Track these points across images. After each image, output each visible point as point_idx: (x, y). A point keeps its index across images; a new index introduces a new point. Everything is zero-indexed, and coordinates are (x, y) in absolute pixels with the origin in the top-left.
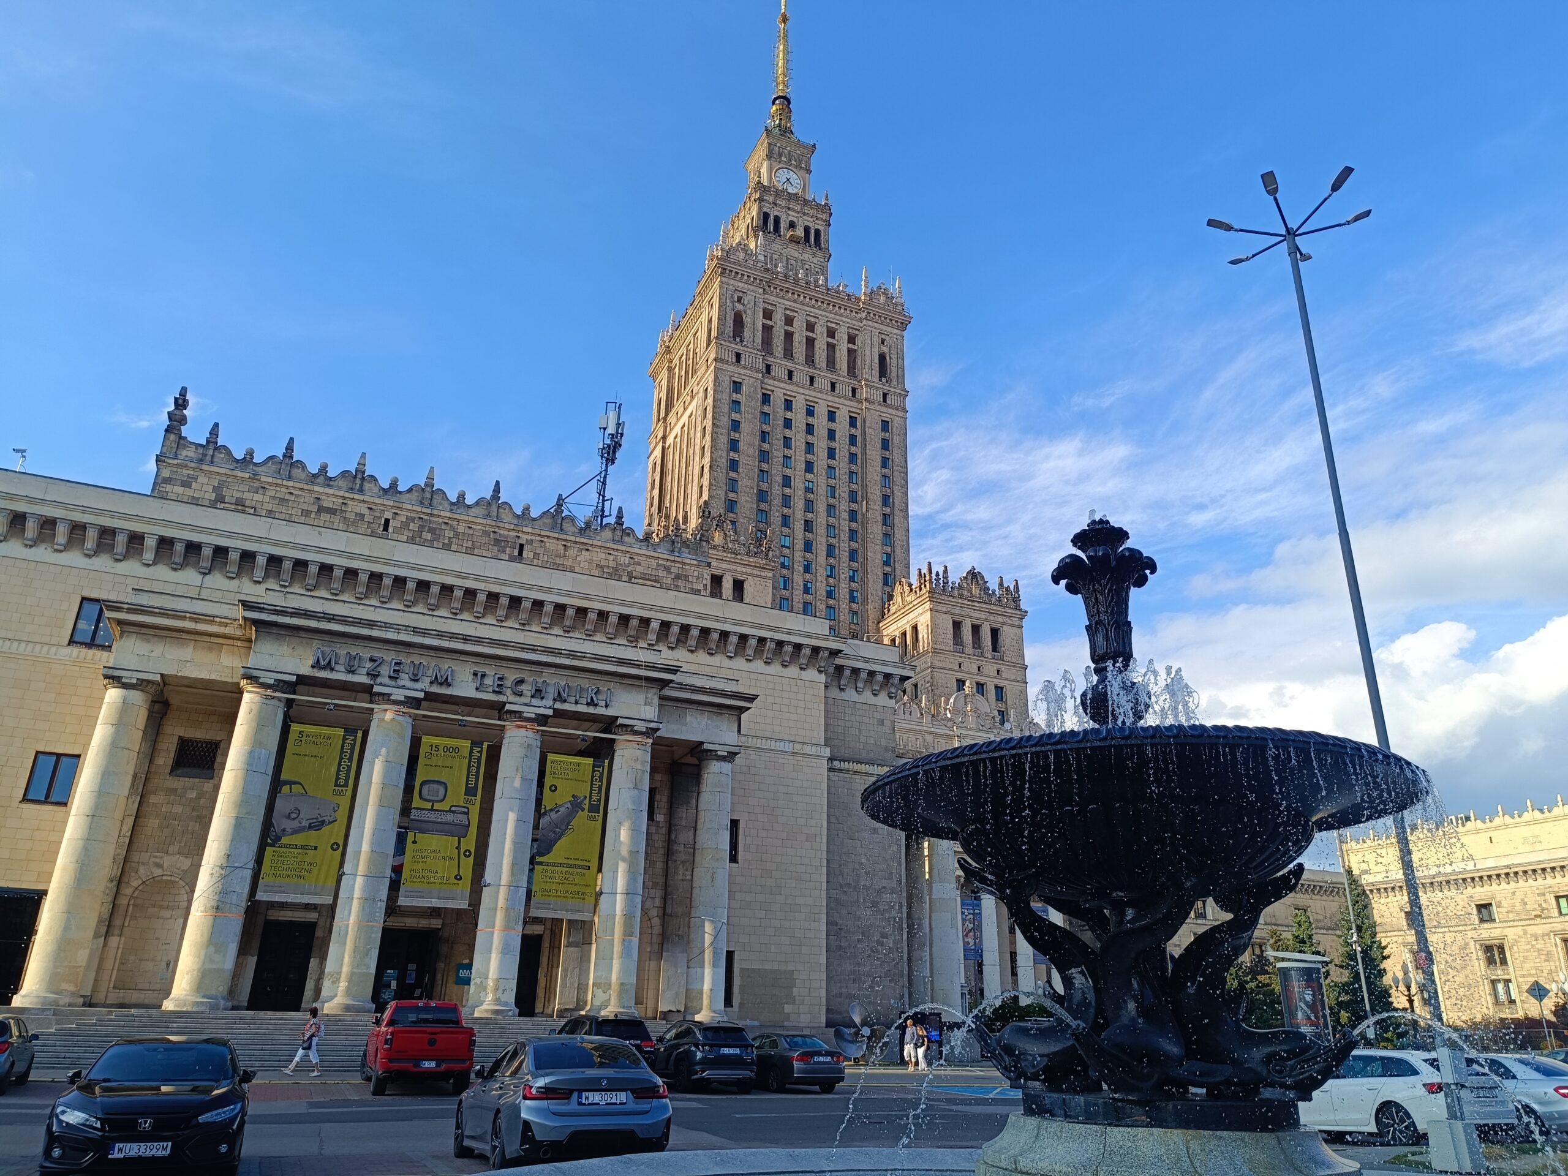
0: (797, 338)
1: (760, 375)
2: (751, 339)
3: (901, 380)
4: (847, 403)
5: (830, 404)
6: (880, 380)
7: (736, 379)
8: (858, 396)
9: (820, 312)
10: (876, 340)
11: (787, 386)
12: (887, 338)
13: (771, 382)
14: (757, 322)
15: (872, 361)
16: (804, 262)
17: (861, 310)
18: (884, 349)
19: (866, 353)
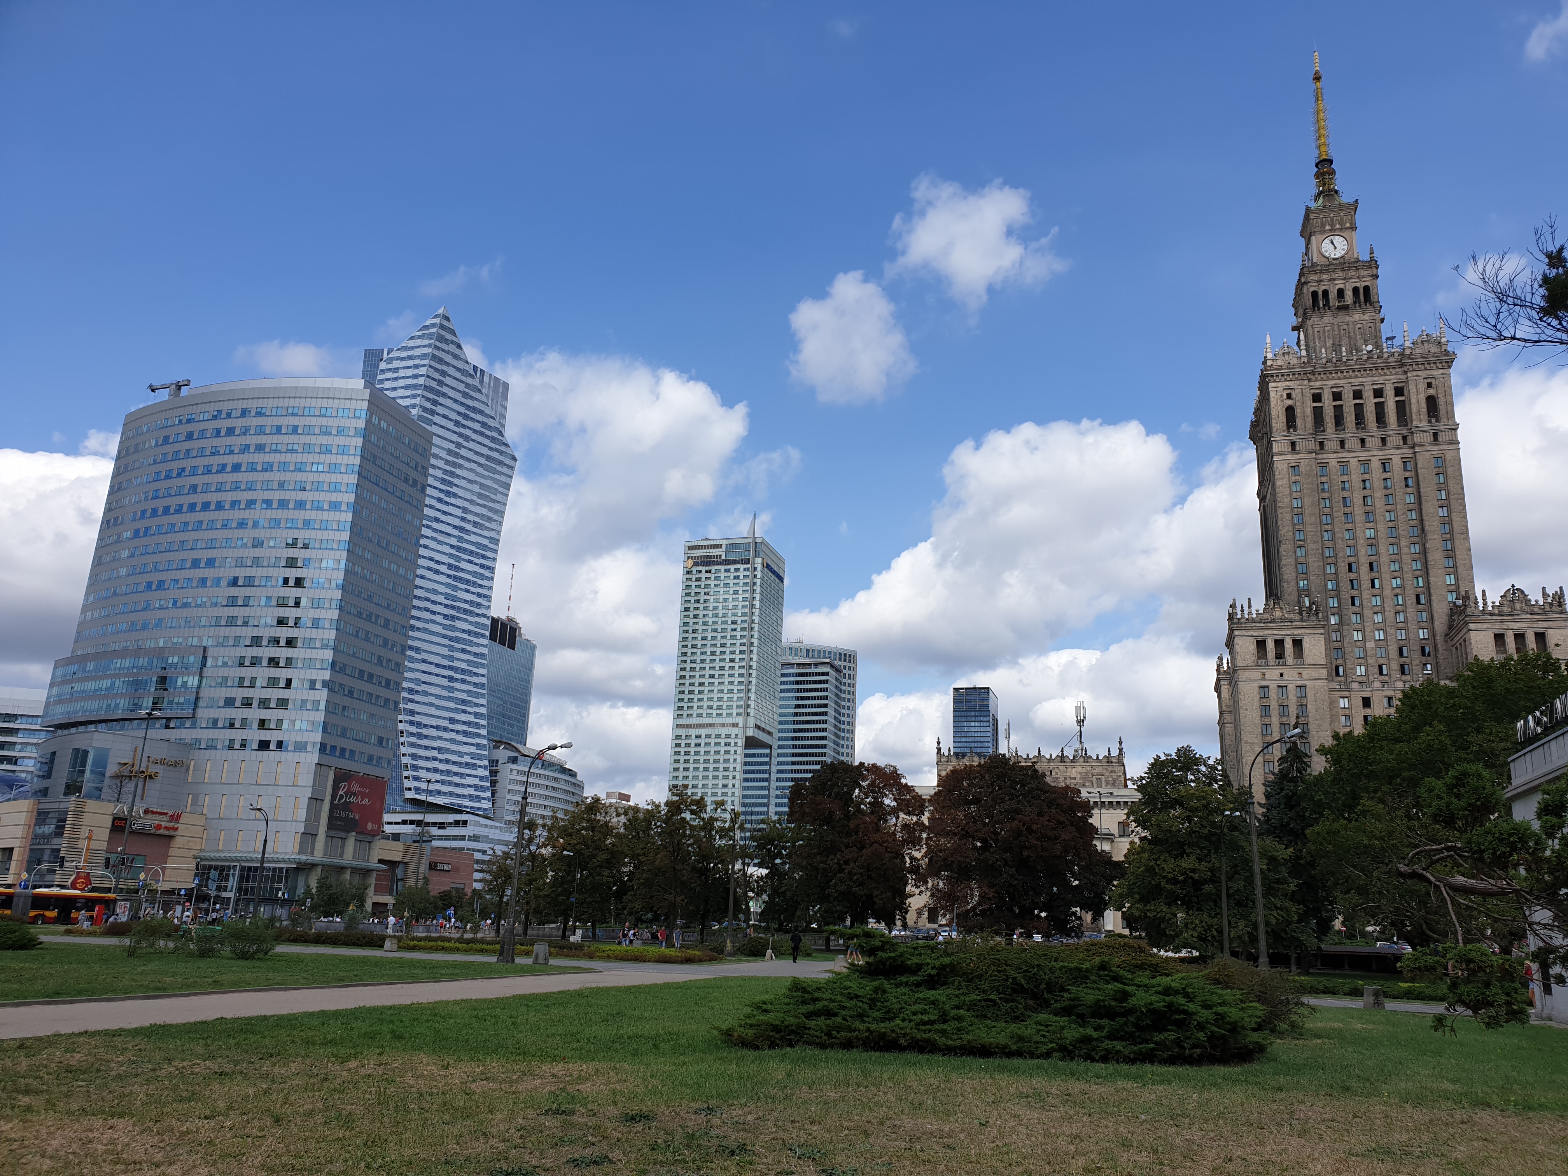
0: (1346, 409)
1: (1314, 454)
2: (1303, 426)
3: (1451, 415)
4: (1398, 452)
5: (1382, 457)
6: (1430, 422)
7: (1293, 464)
8: (1409, 441)
9: (1364, 380)
10: (1422, 386)
11: (1340, 455)
12: (1433, 381)
13: (1325, 456)
14: (1306, 410)
15: (1419, 407)
16: (1355, 323)
17: (1402, 365)
18: (1431, 392)
19: (1413, 401)
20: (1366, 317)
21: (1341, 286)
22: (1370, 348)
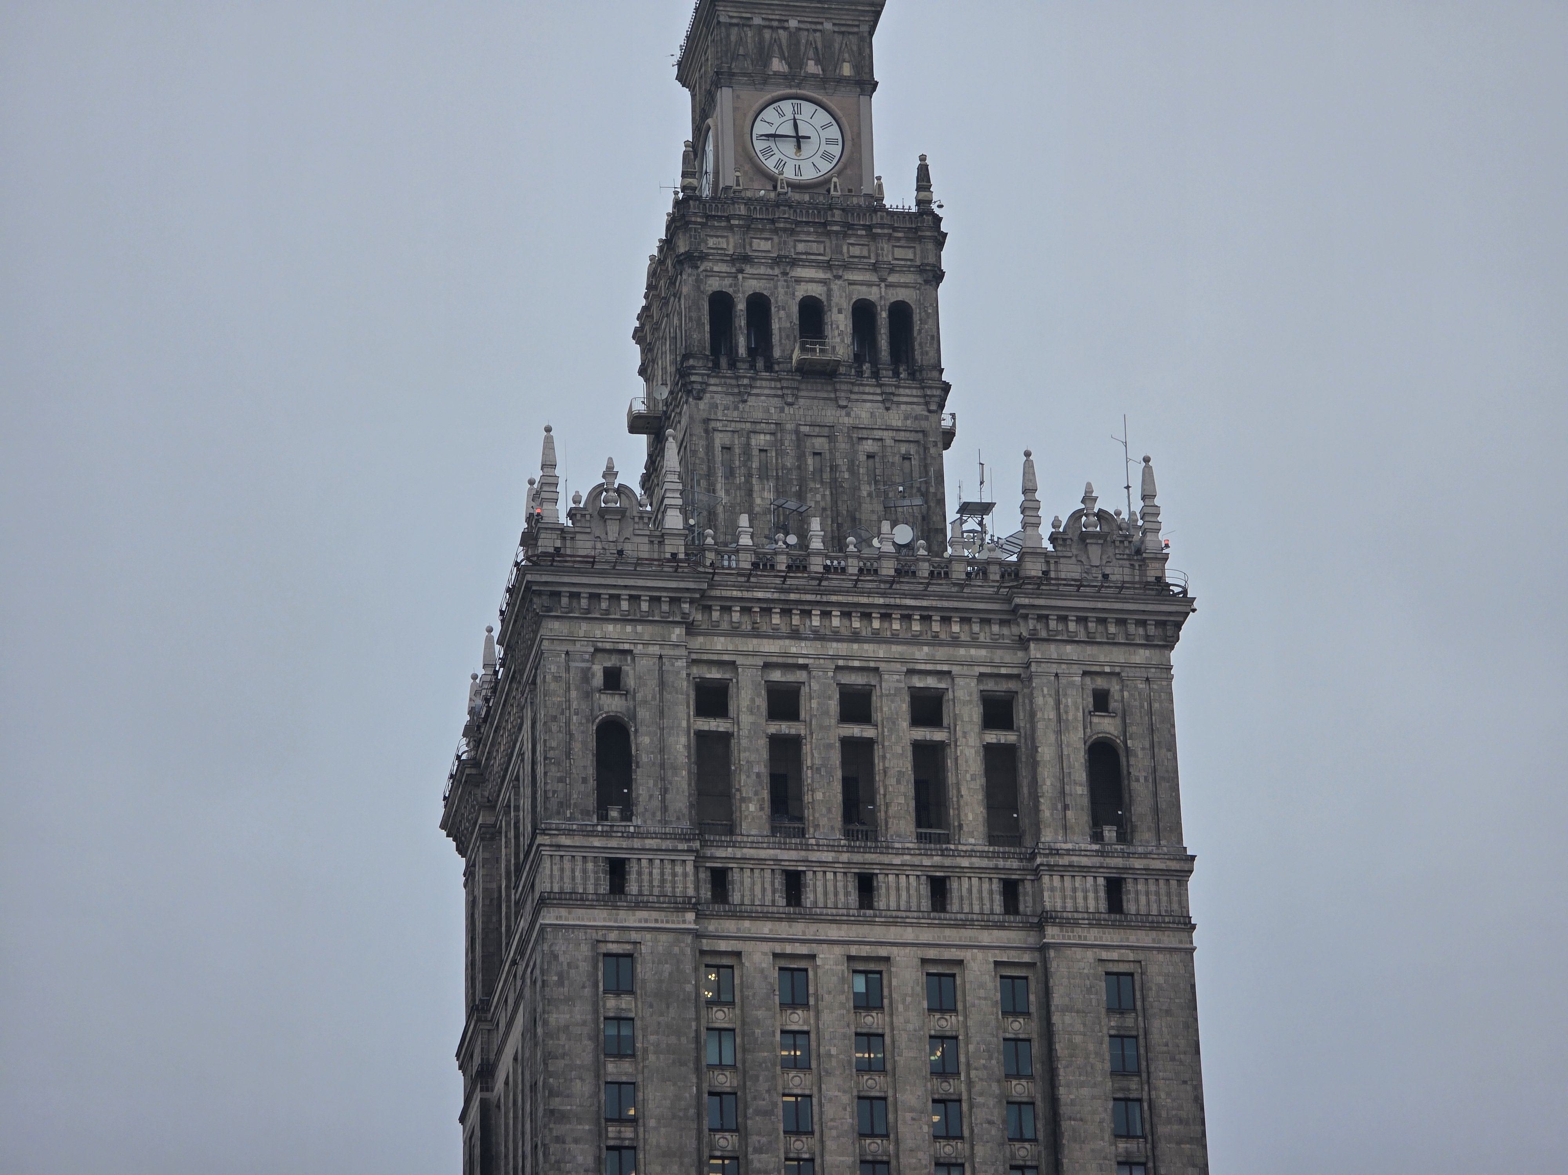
0: (811, 755)
1: (690, 916)
2: (656, 803)
4: (986, 937)
5: (932, 954)
6: (1097, 837)
7: (614, 948)
8: (1026, 904)
9: (881, 651)
10: (1077, 701)
11: (784, 929)
12: (1113, 687)
13: (730, 926)
14: (672, 740)
15: (1063, 779)
16: (857, 434)
17: (1013, 615)
18: (1107, 726)
19: (1046, 752)
20: (895, 418)
21: (816, 290)
22: (904, 534)
